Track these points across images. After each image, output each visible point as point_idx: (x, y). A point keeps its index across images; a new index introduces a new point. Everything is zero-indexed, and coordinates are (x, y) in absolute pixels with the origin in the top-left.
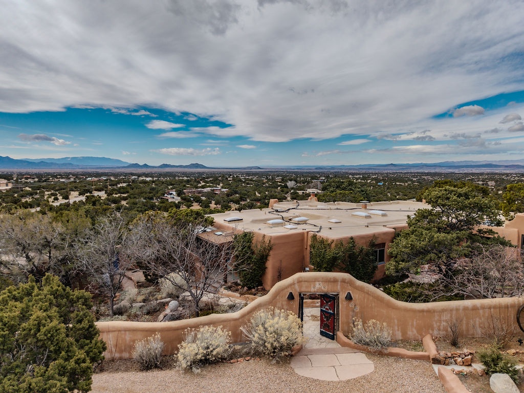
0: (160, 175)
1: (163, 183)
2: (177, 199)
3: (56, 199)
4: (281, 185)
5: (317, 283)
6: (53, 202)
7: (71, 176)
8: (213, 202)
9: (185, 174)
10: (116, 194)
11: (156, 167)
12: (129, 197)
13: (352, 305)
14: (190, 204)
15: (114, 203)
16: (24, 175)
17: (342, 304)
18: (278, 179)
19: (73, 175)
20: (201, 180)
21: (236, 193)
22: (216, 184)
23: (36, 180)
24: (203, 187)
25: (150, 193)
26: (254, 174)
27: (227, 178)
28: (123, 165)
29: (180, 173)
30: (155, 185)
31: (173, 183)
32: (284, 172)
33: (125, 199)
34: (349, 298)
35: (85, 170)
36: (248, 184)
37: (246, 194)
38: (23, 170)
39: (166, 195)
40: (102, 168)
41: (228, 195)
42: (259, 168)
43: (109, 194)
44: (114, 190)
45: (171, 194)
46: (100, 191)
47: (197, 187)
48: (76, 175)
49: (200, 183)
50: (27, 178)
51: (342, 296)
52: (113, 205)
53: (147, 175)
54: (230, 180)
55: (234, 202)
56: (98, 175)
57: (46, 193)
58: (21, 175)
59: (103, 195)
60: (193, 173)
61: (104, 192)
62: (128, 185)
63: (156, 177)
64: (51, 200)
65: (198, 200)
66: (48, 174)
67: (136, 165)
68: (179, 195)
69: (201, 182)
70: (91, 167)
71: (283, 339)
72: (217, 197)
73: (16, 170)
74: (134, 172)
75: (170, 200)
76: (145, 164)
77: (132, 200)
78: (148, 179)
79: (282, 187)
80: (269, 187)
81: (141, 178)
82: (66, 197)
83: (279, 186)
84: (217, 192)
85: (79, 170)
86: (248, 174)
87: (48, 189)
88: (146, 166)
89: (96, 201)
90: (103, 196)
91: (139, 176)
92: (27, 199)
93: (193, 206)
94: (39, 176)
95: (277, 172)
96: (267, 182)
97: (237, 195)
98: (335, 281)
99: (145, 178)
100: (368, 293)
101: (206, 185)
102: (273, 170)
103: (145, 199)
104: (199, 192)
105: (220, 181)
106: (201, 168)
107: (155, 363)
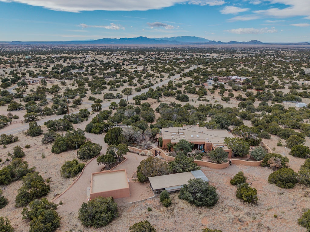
11: (226, 43)
15: (179, 87)
20: (243, 63)
33: (185, 84)
44: (185, 74)
45: (212, 80)
64: (155, 82)
65: (220, 88)
67: (213, 42)
68: (215, 81)
76: (219, 41)
79: (301, 72)
89: (171, 86)
101: (243, 68)
104: (228, 79)
106: (258, 44)
107: (138, 154)
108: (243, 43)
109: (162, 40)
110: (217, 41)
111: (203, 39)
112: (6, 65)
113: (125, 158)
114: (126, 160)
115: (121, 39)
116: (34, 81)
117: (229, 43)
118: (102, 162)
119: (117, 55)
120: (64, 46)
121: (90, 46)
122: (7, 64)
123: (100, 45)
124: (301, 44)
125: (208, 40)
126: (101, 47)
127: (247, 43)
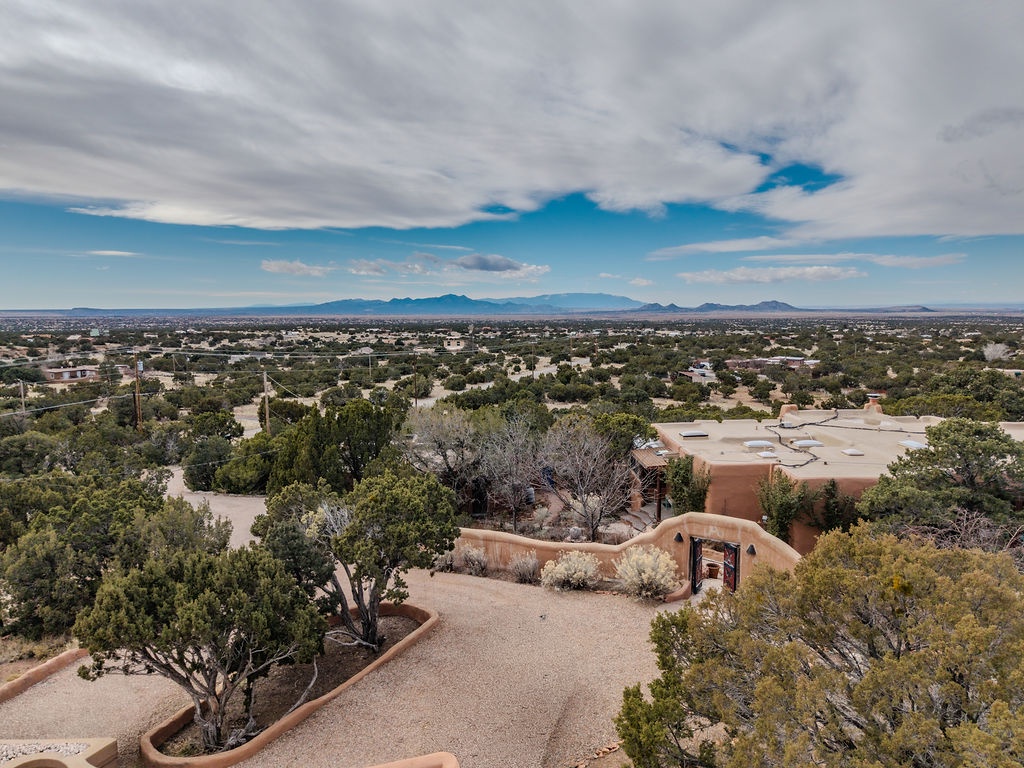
0: (697, 326)
1: (694, 343)
2: (711, 377)
3: (518, 369)
4: (968, 352)
5: (711, 528)
6: (513, 374)
7: (547, 328)
8: (779, 386)
9: (748, 324)
10: (607, 363)
11: (691, 310)
12: (625, 370)
13: (755, 560)
14: (730, 389)
15: (600, 380)
16: (483, 325)
17: (744, 559)
18: (967, 337)
19: (551, 326)
20: (772, 338)
21: (836, 369)
22: (804, 347)
23: (499, 333)
24: (773, 353)
25: (663, 364)
26: (907, 324)
27: (831, 335)
28: (631, 308)
29: (737, 320)
30: (680, 346)
31: (714, 343)
32: (993, 318)
33: (617, 373)
34: (752, 551)
35: (570, 317)
36: (880, 348)
37: (858, 374)
38: (483, 317)
39: (691, 368)
40: (597, 312)
41: (816, 374)
42: (925, 309)
43: (596, 364)
44: (605, 355)
45: (702, 367)
46: (584, 357)
47: (760, 354)
48: (554, 326)
49: (770, 345)
50: (486, 331)
51: (744, 549)
52: (597, 384)
53: (671, 326)
54: (837, 339)
55: (826, 389)
56: (587, 326)
57: (507, 358)
58: (479, 325)
59: (585, 364)
60: (765, 322)
61: (588, 359)
62: (630, 348)
63: (689, 329)
64: (510, 370)
65: (749, 381)
66: (516, 324)
67: (656, 307)
68: (715, 369)
69: (772, 342)
70: (579, 311)
71: (644, 576)
72: (790, 377)
73: (472, 316)
74: (651, 320)
75: (695, 380)
76: (672, 305)
77: (628, 377)
78: (672, 334)
79: (969, 357)
80: (934, 356)
81: (660, 333)
82: (531, 367)
83: (962, 354)
84: (793, 367)
85: (560, 317)
86: (892, 324)
87: (511, 351)
88: (673, 307)
89: (571, 374)
90: (585, 367)
91: (657, 327)
92: (481, 368)
93: (735, 392)
94: (503, 327)
95: (973, 317)
96: (931, 345)
97: (840, 374)
98: (734, 528)
99: (666, 332)
100: (774, 550)
101: (780, 348)
102: (962, 314)
103: (652, 374)
104: (758, 365)
105: (814, 340)
106: (782, 310)
107: (529, 578)
108: (741, 308)
109: (509, 305)
110: (664, 304)
111: (625, 300)
112: (14, 349)
113: (416, 617)
114: (427, 636)
115: (394, 301)
116: (75, 372)
117: (702, 309)
118: (138, 643)
119: (381, 333)
120: (225, 320)
121: (301, 319)
122: (18, 347)
123: (333, 317)
124: (904, 311)
125: (639, 303)
126: (333, 320)
127: (752, 308)
